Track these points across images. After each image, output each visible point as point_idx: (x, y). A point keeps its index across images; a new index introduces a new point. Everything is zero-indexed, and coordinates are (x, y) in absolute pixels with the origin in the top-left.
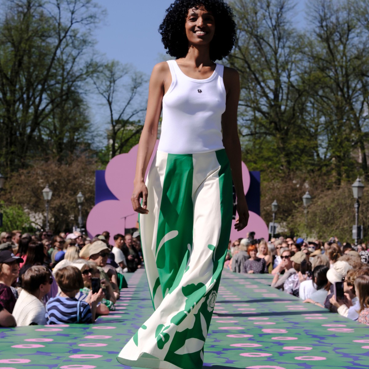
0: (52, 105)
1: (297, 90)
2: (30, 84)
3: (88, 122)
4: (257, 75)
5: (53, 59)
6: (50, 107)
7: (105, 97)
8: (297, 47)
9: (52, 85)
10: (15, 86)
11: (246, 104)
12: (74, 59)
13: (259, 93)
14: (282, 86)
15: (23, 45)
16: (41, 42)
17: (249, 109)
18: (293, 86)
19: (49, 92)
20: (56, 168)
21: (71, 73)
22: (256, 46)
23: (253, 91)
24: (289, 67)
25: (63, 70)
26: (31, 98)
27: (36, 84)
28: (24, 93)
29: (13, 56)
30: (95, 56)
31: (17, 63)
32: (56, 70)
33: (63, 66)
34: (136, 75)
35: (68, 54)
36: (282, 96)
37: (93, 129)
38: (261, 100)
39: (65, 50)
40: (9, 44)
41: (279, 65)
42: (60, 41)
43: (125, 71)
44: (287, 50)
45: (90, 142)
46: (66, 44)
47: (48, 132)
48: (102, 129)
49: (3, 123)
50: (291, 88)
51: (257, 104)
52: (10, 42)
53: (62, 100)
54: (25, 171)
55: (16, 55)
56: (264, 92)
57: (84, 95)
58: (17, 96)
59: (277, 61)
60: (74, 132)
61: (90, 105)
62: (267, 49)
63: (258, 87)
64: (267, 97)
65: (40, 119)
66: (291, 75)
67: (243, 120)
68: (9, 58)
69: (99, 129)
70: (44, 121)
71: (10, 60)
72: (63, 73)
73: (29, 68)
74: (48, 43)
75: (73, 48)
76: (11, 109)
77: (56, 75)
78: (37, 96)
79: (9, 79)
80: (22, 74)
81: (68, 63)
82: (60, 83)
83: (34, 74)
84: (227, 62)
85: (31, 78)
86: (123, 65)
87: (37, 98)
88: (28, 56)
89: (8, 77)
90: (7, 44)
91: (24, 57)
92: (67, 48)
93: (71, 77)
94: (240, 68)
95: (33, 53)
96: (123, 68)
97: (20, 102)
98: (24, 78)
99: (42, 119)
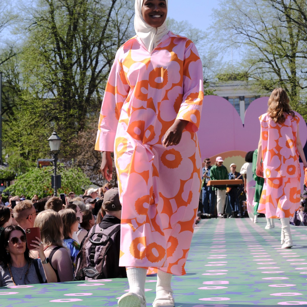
2: (86, 46)
5: (108, 21)
9: (109, 47)
10: (72, 49)
11: (303, 56)
12: (129, 20)
15: (77, 9)
16: (96, 4)
19: (106, 54)
21: (126, 33)
25: (119, 31)
26: (88, 60)
27: (92, 46)
28: (81, 56)
29: (69, 20)
31: (72, 27)
32: (111, 31)
33: (118, 27)
34: (191, 33)
35: (123, 15)
39: (119, 12)
40: (64, 8)
43: (180, 29)
46: (120, 4)
49: (62, 86)
52: (64, 6)
54: (83, 133)
55: (71, 19)
58: (75, 59)
65: (97, 82)
67: (302, 72)
68: (65, 22)
70: (101, 83)
71: (65, 24)
72: (119, 34)
73: (84, 31)
74: (103, 5)
75: (128, 9)
76: (69, 72)
77: (111, 37)
78: (94, 58)
79: (65, 43)
80: (79, 37)
81: (122, 24)
82: (116, 45)
83: (90, 37)
84: (283, 14)
85: (87, 40)
86: (178, 23)
87: (93, 60)
88: (83, 19)
89: (64, 40)
90: (62, 8)
91: (79, 21)
92: (121, 9)
93: (126, 38)
94: (296, 20)
95: (87, 16)
96: (178, 26)
97: (77, 65)
98: (80, 41)
99: (99, 81)
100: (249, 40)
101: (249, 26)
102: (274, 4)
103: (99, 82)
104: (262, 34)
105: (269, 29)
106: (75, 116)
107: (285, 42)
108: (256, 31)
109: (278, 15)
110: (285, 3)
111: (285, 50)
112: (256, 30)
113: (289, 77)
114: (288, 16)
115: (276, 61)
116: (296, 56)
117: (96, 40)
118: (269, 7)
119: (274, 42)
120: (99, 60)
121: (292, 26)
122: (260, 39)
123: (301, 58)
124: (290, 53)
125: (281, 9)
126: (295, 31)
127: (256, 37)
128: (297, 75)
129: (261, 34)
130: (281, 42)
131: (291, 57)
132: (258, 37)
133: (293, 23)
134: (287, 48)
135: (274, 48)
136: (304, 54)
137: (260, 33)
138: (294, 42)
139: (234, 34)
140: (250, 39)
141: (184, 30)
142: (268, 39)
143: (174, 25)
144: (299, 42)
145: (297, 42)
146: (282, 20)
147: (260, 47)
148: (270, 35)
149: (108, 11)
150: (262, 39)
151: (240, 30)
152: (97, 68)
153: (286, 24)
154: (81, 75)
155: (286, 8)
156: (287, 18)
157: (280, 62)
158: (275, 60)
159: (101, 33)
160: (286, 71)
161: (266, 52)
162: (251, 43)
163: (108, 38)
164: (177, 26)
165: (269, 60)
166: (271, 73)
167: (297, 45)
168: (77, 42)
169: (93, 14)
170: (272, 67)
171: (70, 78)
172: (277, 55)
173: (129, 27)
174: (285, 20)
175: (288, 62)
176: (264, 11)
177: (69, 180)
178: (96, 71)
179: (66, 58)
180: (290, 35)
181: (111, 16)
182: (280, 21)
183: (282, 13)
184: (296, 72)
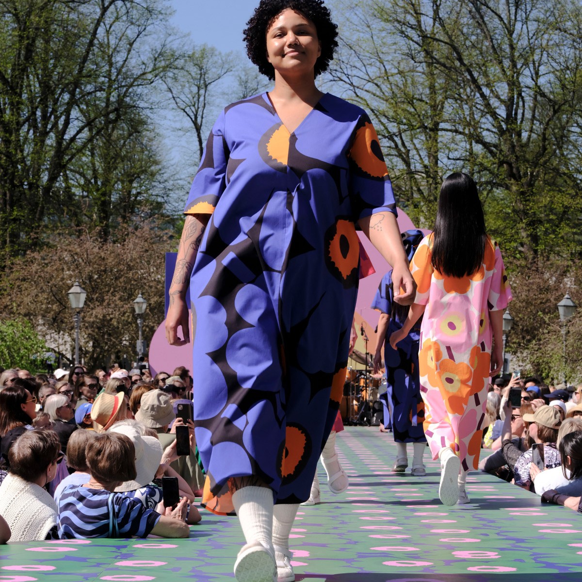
0: (90, 130)
1: (550, 100)
2: (47, 90)
3: (156, 163)
4: (476, 74)
5: (91, 44)
6: (85, 134)
7: (188, 115)
8: (552, 19)
9: (89, 93)
10: (20, 95)
11: (454, 128)
12: (131, 44)
13: (479, 106)
14: (523, 94)
15: (34, 18)
16: (69, 12)
17: (459, 137)
18: (543, 95)
19: (84, 107)
20: (96, 250)
21: (124, 70)
22: (473, 18)
23: (467, 104)
24: (536, 57)
25: (111, 65)
26: (50, 116)
27: (58, 91)
28: (37, 108)
29: (16, 39)
30: (170, 39)
31: (23, 52)
32: (97, 64)
33: (110, 57)
35: (120, 35)
36: (523, 114)
37: (165, 176)
38: (483, 120)
39: (112, 29)
40: (8, 17)
41: (517, 54)
42: (104, 10)
44: (533, 26)
45: (160, 200)
46: (115, 15)
47: (82, 182)
48: (183, 177)
50: (539, 98)
51: (475, 129)
52: (10, 12)
53: (108, 122)
54: (36, 255)
55: (21, 37)
56: (488, 105)
57: (148, 112)
58: (25, 113)
59: (512, 47)
60: (131, 182)
61: (161, 131)
62: (494, 23)
63: (478, 95)
64: (494, 115)
65: (66, 158)
66: (540, 73)
67: (449, 158)
68: (9, 43)
69: (177, 176)
70: (74, 160)
71: (10, 47)
72: (110, 71)
73: (45, 61)
74: (82, 14)
75: (129, 24)
76: (13, 138)
77: (96, 75)
78: (62, 114)
79: (8, 82)
80: (34, 73)
81: (118, 52)
82: (104, 90)
83: (55, 73)
84: (419, 48)
85: (49, 80)
86: (223, 55)
87: (60, 117)
88: (44, 39)
89: (6, 77)
90: (5, 16)
91: (36, 42)
92: (117, 23)
93: (124, 79)
94: (442, 60)
95: (53, 33)
96: (222, 60)
97: (29, 126)
98: (36, 80)
99: (70, 157)
100: (355, 95)
101: (354, 67)
102: (404, 29)
103: (70, 160)
104: (379, 84)
105: (392, 76)
106: (22, 221)
107: (421, 100)
108: (367, 78)
109: (410, 49)
110: (423, 29)
111: (419, 116)
112: (369, 76)
113: (425, 167)
114: (428, 53)
115: (403, 135)
116: (440, 127)
117: (66, 79)
118: (394, 33)
119: (399, 100)
120: (71, 117)
121: (435, 72)
122: (374, 92)
123: (449, 133)
124: (428, 123)
125: (416, 38)
126: (440, 82)
127: (367, 89)
128: (440, 164)
129: (377, 85)
130: (412, 101)
131: (431, 130)
132: (370, 89)
133: (437, 66)
134: (423, 112)
135: (399, 111)
136: (454, 126)
137: (375, 81)
138: (437, 102)
139: (326, 81)
140: (355, 93)
141: (234, 69)
142: (388, 94)
143: (215, 59)
144: (446, 103)
145: (443, 103)
146: (416, 61)
147: (373, 108)
148: (393, 87)
149: (92, 26)
150: (378, 93)
151: (339, 74)
152: (67, 132)
153: (422, 68)
154: (36, 145)
155: (424, 37)
156: (425, 57)
157: (409, 137)
158: (400, 134)
159: (78, 67)
160: (420, 156)
161: (384, 117)
162: (357, 99)
163: (90, 76)
164: (220, 61)
165: (389, 132)
166: (392, 157)
167: (443, 107)
168: (32, 83)
169: (64, 30)
170: (394, 147)
171: (16, 150)
172: (405, 125)
173: (131, 58)
174: (422, 59)
175: (424, 139)
176: (384, 40)
177: (6, 341)
178: (64, 138)
179: (8, 111)
180: (430, 88)
181: (97, 36)
182: (413, 62)
183: (416, 46)
184: (439, 156)
